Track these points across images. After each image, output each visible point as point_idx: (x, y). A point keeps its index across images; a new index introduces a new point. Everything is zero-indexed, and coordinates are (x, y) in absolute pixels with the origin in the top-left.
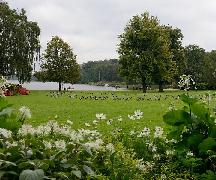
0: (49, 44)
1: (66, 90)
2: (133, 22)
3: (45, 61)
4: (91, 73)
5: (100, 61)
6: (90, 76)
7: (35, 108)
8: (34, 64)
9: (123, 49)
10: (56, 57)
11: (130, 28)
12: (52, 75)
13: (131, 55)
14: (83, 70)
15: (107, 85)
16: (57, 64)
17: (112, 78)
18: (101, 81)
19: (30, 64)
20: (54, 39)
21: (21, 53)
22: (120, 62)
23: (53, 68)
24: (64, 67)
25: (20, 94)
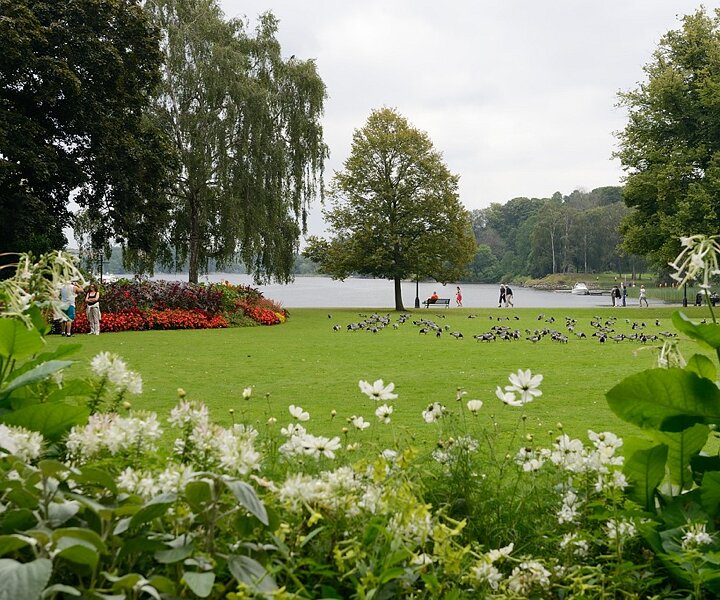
0: (358, 139)
1: (422, 306)
2: (680, 39)
3: (344, 201)
4: (519, 244)
5: (555, 195)
6: (516, 254)
7: (292, 372)
8: (304, 212)
9: (640, 147)
10: (384, 186)
11: (670, 63)
12: (370, 251)
13: (671, 168)
14: (491, 232)
15: (581, 287)
16: (387, 210)
17: (603, 259)
18: (559, 271)
19: (292, 213)
20: (375, 118)
21: (259, 174)
22: (627, 200)
23: (374, 227)
24: (414, 221)
25: (251, 320)
